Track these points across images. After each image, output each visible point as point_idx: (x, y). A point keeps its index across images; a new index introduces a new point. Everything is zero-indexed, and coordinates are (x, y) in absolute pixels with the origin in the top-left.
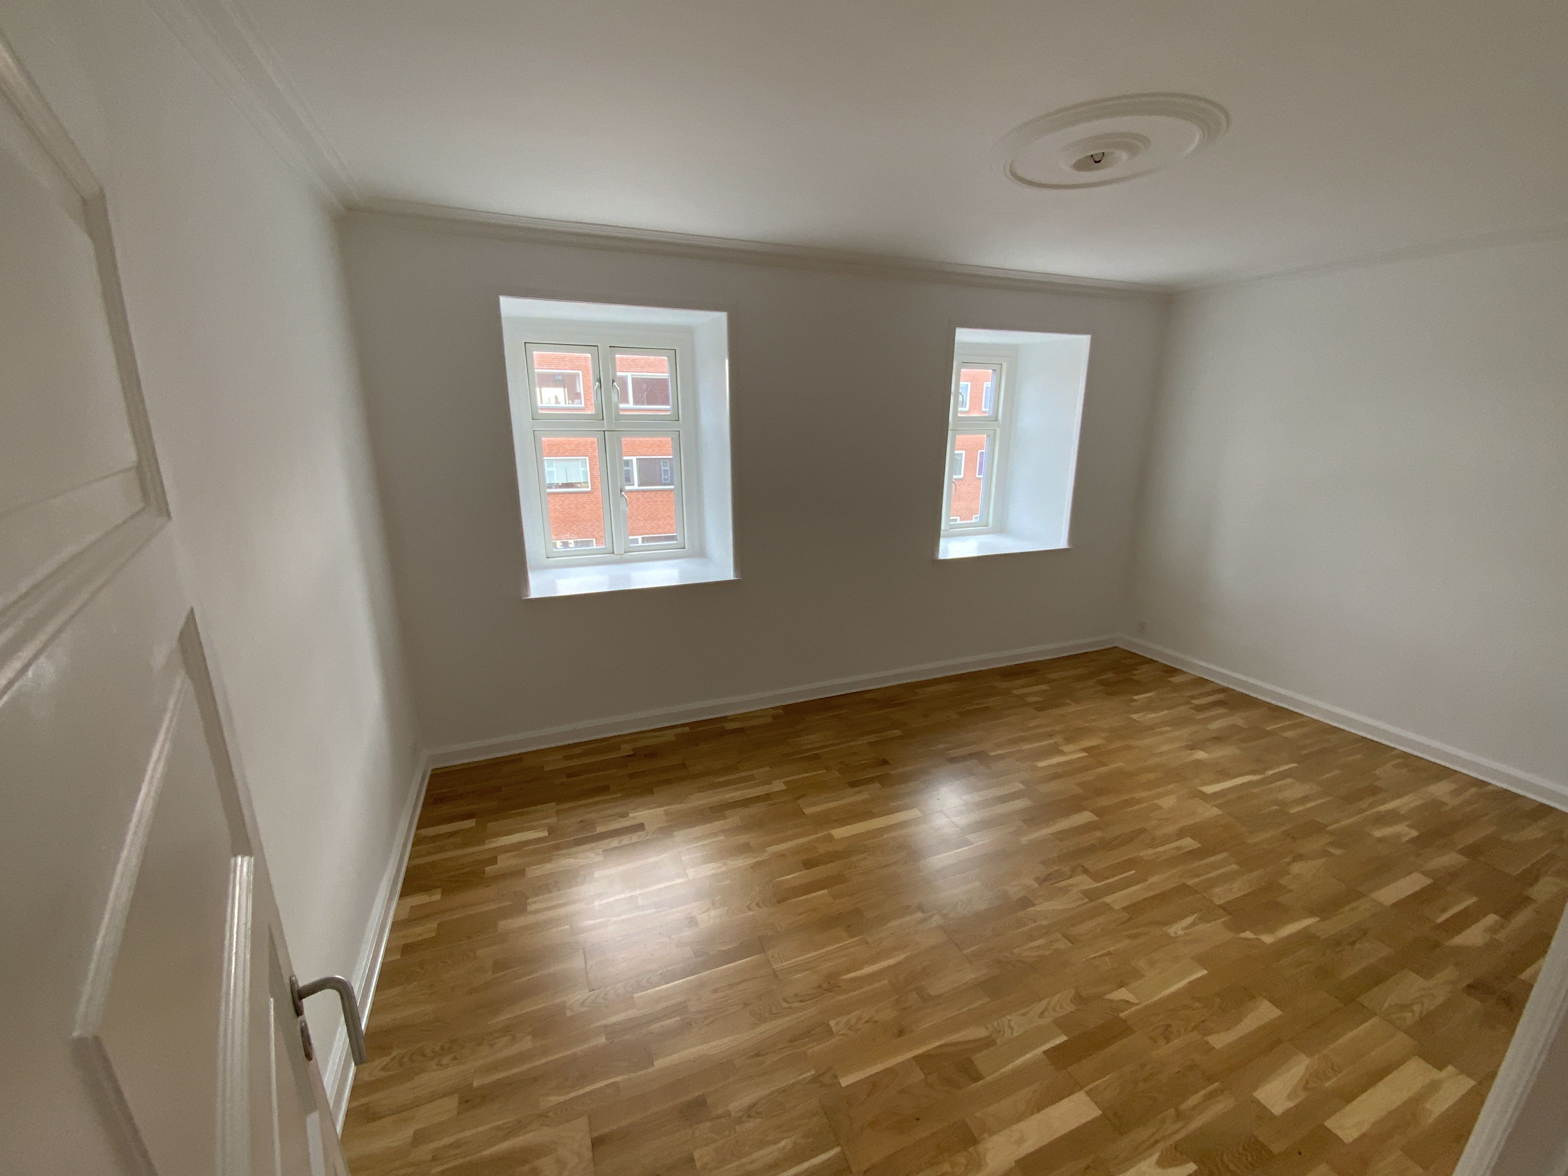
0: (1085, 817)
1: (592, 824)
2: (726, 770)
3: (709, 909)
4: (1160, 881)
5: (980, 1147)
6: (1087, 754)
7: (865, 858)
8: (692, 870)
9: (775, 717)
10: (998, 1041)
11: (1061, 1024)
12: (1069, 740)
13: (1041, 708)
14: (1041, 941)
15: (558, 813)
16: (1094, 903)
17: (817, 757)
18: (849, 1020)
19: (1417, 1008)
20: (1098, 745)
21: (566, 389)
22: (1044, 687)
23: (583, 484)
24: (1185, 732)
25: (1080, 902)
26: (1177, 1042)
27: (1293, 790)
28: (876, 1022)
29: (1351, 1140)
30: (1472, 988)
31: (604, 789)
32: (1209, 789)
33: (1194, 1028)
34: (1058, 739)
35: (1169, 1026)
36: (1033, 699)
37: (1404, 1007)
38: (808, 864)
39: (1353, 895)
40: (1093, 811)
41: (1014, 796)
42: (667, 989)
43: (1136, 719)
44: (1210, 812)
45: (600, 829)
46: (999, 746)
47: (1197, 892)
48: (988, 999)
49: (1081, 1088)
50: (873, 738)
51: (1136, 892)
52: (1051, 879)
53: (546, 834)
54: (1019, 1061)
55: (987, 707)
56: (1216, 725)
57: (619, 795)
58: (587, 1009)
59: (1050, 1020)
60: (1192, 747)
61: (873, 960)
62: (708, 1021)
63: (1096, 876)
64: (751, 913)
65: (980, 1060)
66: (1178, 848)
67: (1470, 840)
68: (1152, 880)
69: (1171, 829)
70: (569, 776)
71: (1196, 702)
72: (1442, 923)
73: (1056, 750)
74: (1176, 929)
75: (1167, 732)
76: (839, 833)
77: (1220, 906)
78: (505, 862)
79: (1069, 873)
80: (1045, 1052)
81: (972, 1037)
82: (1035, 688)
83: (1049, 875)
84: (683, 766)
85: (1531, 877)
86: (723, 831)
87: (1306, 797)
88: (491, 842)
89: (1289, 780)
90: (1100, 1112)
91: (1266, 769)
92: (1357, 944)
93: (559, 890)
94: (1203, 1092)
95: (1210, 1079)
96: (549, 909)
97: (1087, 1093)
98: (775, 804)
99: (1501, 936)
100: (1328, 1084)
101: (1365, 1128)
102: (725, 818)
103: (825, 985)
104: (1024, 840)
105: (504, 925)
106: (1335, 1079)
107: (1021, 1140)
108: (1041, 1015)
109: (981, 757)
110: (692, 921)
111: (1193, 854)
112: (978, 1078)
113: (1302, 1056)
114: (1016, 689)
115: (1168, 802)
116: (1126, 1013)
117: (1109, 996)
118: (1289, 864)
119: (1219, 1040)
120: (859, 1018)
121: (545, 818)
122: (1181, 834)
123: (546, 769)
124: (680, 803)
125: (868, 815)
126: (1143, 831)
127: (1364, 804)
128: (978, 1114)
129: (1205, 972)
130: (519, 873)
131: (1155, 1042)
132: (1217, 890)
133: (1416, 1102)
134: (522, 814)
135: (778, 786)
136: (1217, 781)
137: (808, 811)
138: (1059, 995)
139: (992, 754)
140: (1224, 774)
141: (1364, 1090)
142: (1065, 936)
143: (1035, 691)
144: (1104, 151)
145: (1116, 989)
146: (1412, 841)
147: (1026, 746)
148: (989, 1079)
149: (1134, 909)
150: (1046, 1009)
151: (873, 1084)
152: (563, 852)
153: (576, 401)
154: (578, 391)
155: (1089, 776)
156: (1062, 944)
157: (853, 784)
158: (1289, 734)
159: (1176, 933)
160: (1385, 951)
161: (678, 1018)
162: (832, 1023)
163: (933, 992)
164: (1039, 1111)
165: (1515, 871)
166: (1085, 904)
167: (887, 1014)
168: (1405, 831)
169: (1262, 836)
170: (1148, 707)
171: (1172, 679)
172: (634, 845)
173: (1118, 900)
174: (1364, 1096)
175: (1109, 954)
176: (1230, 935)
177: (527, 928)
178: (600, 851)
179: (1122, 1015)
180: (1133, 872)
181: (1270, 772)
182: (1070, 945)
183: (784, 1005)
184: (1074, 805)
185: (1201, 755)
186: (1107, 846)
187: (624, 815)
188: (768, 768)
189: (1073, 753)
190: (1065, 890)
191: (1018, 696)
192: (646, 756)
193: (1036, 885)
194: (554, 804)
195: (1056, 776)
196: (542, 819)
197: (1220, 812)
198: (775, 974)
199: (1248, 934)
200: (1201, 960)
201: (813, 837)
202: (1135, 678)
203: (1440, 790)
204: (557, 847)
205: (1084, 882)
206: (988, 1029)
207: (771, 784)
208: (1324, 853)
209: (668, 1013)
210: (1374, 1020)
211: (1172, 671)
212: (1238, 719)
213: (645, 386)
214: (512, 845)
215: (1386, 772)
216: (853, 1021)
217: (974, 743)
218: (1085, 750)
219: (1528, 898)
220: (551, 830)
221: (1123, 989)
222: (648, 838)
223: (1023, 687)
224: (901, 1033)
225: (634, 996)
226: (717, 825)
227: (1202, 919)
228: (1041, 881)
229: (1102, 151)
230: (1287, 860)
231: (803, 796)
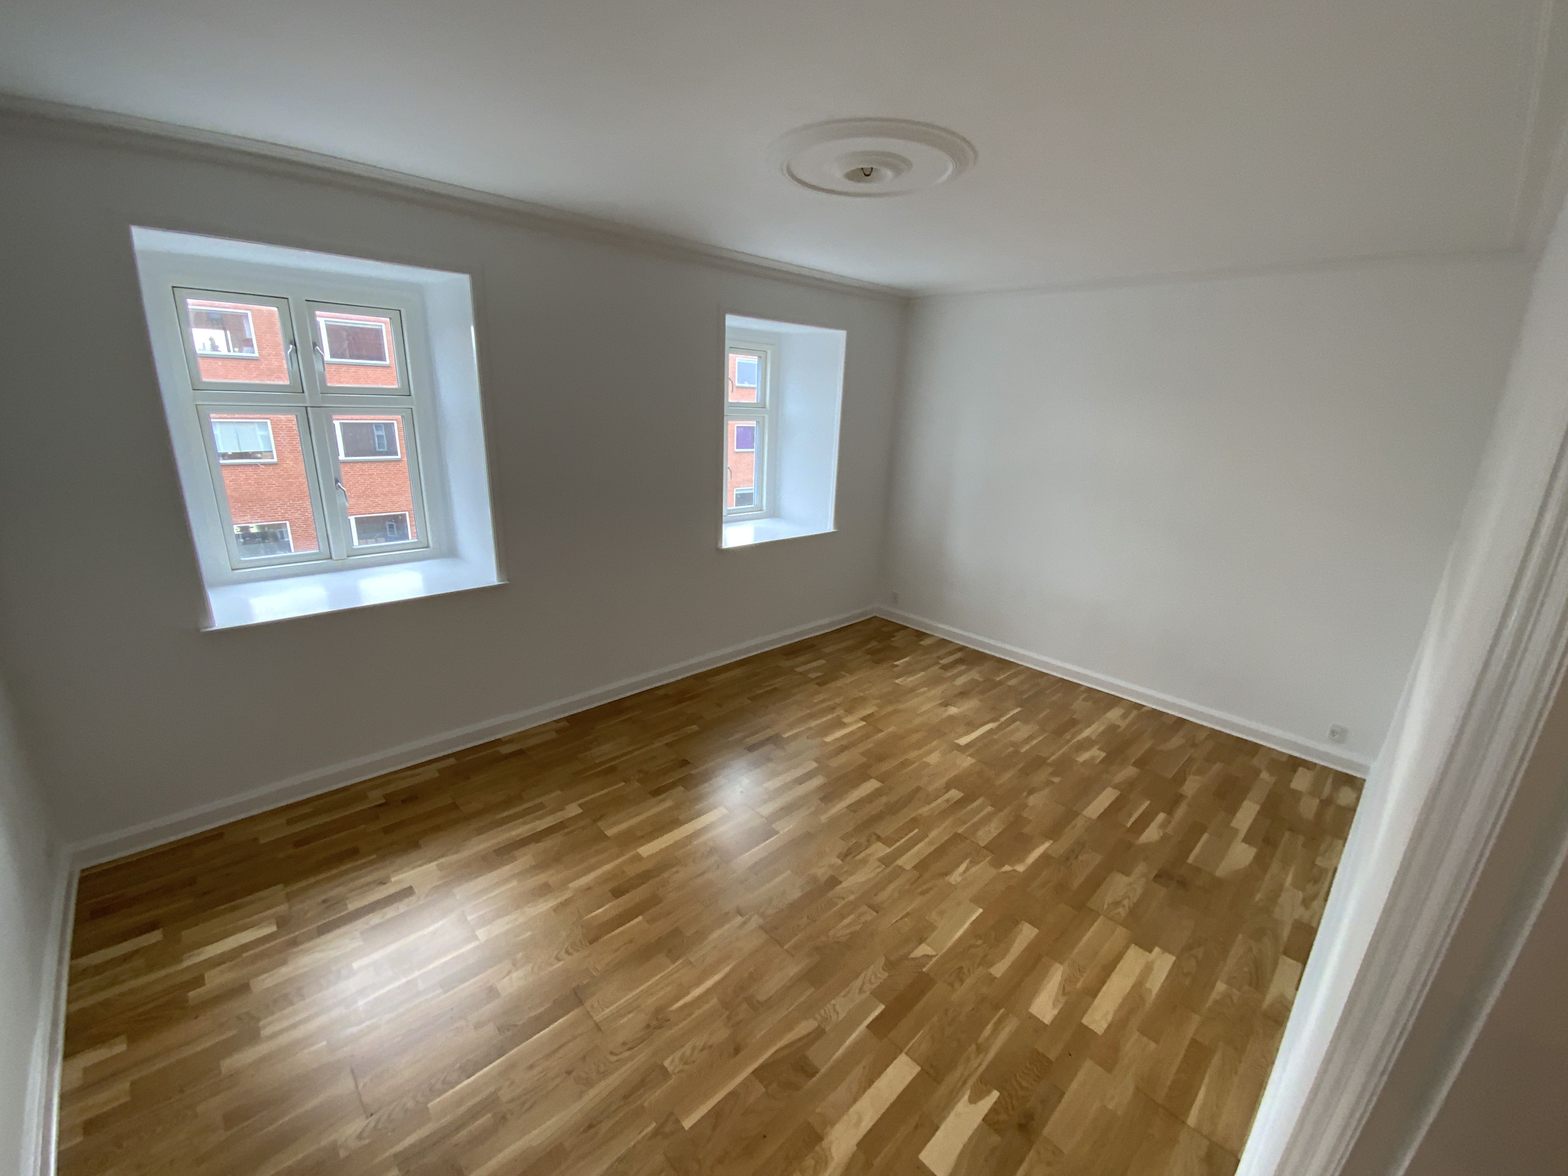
0: (872, 785)
1: (340, 901)
2: (508, 803)
3: (509, 972)
4: (938, 834)
5: (825, 1143)
6: (865, 723)
7: (677, 872)
8: (483, 929)
9: (558, 731)
10: (827, 1029)
11: (878, 994)
12: (849, 711)
13: (822, 683)
14: (852, 917)
15: (289, 897)
16: (890, 869)
17: (612, 770)
18: (684, 1054)
19: (1126, 902)
20: (873, 713)
21: (228, 332)
22: (822, 662)
23: (263, 453)
24: (938, 691)
25: (879, 870)
26: (969, 982)
27: (1022, 732)
28: (711, 1047)
29: (1103, 1031)
30: (1158, 877)
31: (353, 853)
32: (963, 741)
33: (979, 965)
34: (840, 712)
35: (961, 968)
36: (813, 675)
37: (1117, 904)
38: (617, 893)
39: (1071, 815)
40: (877, 778)
41: (809, 776)
42: (469, 1085)
43: (899, 683)
44: (966, 762)
45: (352, 907)
46: (791, 726)
47: (966, 838)
48: (813, 989)
49: (901, 1051)
50: (668, 739)
51: (921, 849)
52: (851, 853)
53: (274, 928)
54: (849, 1042)
55: (775, 689)
56: (960, 681)
57: (374, 857)
58: (367, 1141)
59: (868, 993)
60: (946, 705)
61: (699, 982)
62: (527, 1106)
63: (888, 842)
64: (561, 963)
65: (813, 1054)
66: (947, 801)
67: (1139, 754)
68: (933, 834)
69: (940, 783)
70: (298, 844)
71: (944, 662)
72: (1131, 826)
73: (839, 724)
74: (955, 877)
75: (924, 692)
76: (647, 850)
77: (983, 847)
78: (215, 980)
79: (866, 843)
80: (868, 1027)
81: (804, 1032)
82: (814, 664)
83: (849, 849)
84: (455, 806)
85: (1180, 778)
86: (514, 876)
87: (1031, 736)
88: (190, 956)
89: (1018, 723)
90: (919, 1069)
91: (1001, 716)
92: (1079, 856)
93: (303, 997)
94: (992, 1022)
95: (997, 1008)
96: (294, 1026)
97: (906, 1054)
98: (572, 832)
99: (1169, 830)
100: (1079, 985)
101: (1110, 1018)
102: (514, 859)
103: (654, 1023)
104: (824, 818)
105: (228, 1064)
106: (1082, 979)
107: (859, 1121)
108: (861, 991)
109: (776, 740)
110: (492, 992)
111: (959, 804)
112: (816, 1071)
113: (1057, 965)
114: (798, 666)
115: (933, 759)
116: (928, 966)
117: (912, 955)
118: (1027, 797)
119: (999, 969)
120: (694, 1048)
121: (269, 908)
122: (948, 787)
123: (262, 842)
124: (456, 852)
125: (676, 823)
126: (919, 789)
127: (1068, 736)
128: (818, 1110)
129: (981, 910)
130: (243, 988)
131: (953, 986)
132: (980, 833)
133: (1139, 985)
134: (234, 909)
135: (573, 810)
136: (967, 733)
137: (610, 832)
138: (872, 967)
139: (785, 736)
140: (972, 726)
141: (1103, 983)
142: (871, 907)
143: (813, 667)
144: (872, 167)
145: (917, 947)
146: (1103, 761)
147: (814, 723)
148: (823, 1070)
149: (922, 866)
150: (863, 983)
151: (717, 1114)
152: (301, 947)
153: (245, 349)
154: (248, 336)
155: (869, 745)
156: (870, 915)
157: (656, 793)
158: (1013, 682)
159: (956, 881)
160: (1098, 858)
161: (489, 1115)
162: (667, 1063)
163: (762, 997)
164: (870, 1086)
165: (1170, 774)
166: (883, 871)
167: (720, 1034)
168: (1096, 753)
169: (1007, 776)
170: (908, 671)
171: (922, 643)
172: (402, 915)
173: (907, 861)
174: (1104, 988)
175: (908, 914)
176: (993, 872)
177: (262, 1060)
178: (357, 934)
179: (924, 970)
180: (917, 830)
181: (1003, 719)
182: (875, 914)
183: (613, 1058)
184: (861, 774)
185: (953, 710)
186: (893, 809)
187: (383, 882)
188: (559, 792)
189: (853, 724)
190: (864, 861)
191: (801, 673)
192: (403, 801)
193: (840, 862)
194: (280, 886)
195: (843, 749)
196: (265, 910)
197: (973, 761)
198: (597, 1026)
199: (1007, 868)
200: (977, 900)
201: (620, 860)
202: (893, 644)
203: (1114, 715)
204: (294, 943)
205: (880, 850)
206: (816, 1019)
207: (563, 809)
208: (1049, 783)
209: (474, 1114)
210: (1101, 919)
211: (921, 635)
212: (975, 674)
213: (345, 334)
214: (223, 954)
215: (1080, 705)
216: (688, 1053)
217: (768, 727)
218: (863, 719)
219: (1181, 795)
220: (282, 923)
221: (923, 945)
222: (420, 902)
223: (805, 663)
224: (737, 1050)
225: (429, 1105)
226: (506, 870)
227: (973, 863)
228: (844, 856)
229: (870, 166)
230: (1025, 794)
231: (601, 817)
